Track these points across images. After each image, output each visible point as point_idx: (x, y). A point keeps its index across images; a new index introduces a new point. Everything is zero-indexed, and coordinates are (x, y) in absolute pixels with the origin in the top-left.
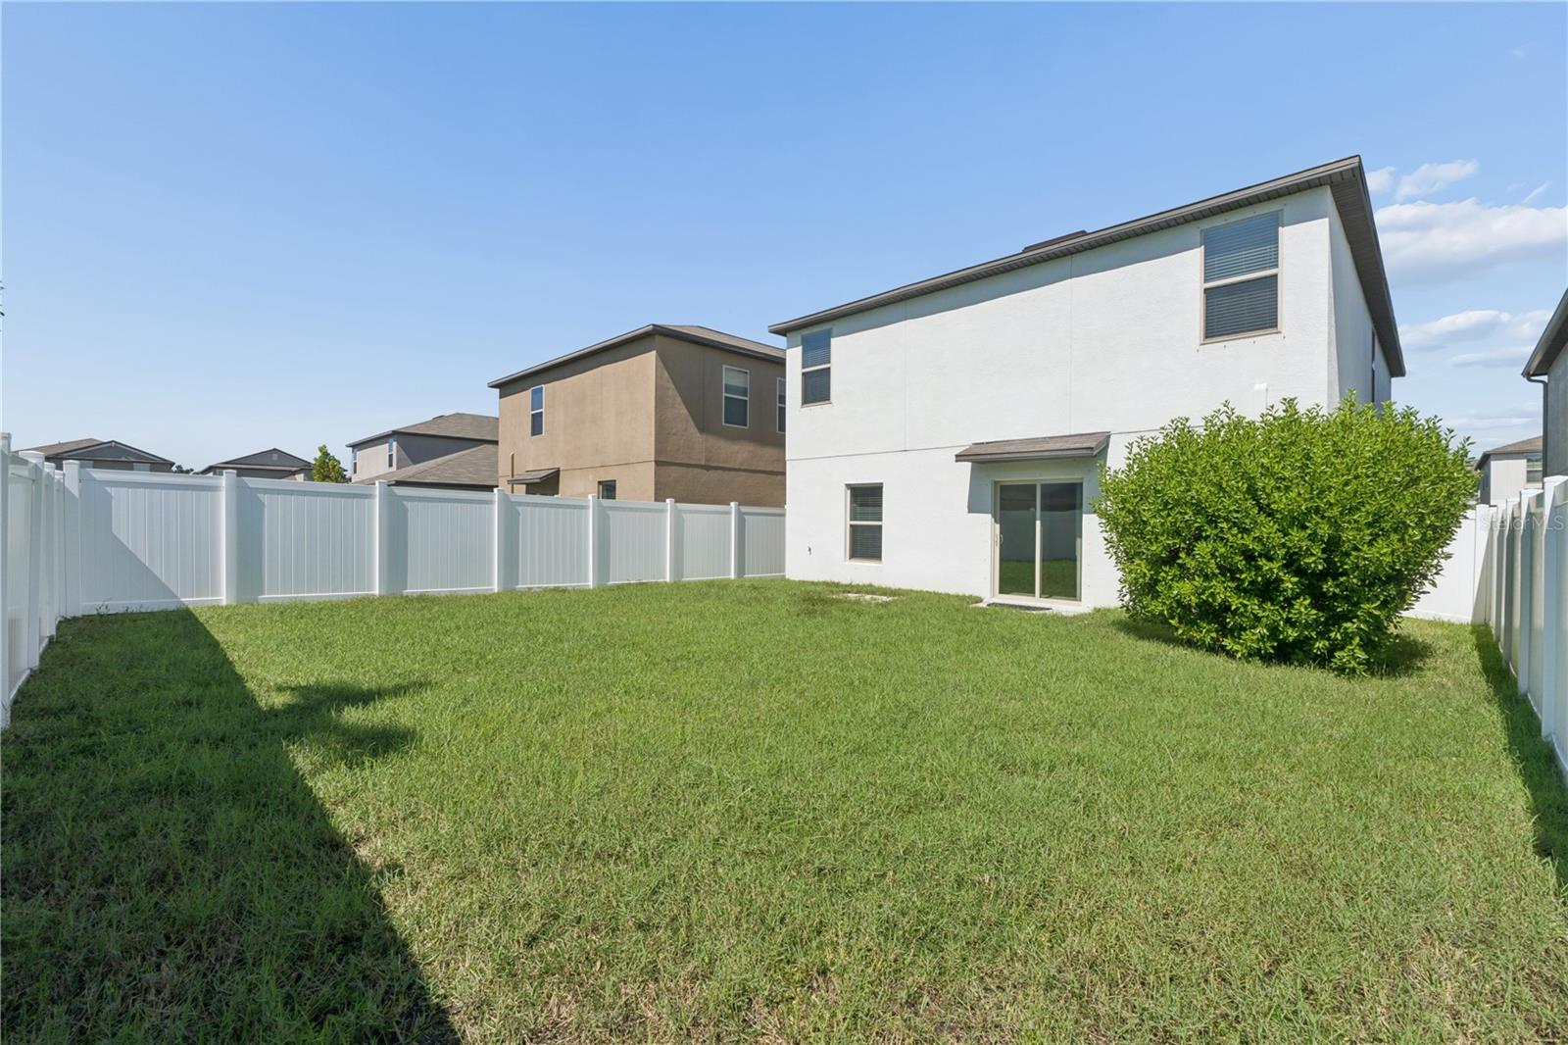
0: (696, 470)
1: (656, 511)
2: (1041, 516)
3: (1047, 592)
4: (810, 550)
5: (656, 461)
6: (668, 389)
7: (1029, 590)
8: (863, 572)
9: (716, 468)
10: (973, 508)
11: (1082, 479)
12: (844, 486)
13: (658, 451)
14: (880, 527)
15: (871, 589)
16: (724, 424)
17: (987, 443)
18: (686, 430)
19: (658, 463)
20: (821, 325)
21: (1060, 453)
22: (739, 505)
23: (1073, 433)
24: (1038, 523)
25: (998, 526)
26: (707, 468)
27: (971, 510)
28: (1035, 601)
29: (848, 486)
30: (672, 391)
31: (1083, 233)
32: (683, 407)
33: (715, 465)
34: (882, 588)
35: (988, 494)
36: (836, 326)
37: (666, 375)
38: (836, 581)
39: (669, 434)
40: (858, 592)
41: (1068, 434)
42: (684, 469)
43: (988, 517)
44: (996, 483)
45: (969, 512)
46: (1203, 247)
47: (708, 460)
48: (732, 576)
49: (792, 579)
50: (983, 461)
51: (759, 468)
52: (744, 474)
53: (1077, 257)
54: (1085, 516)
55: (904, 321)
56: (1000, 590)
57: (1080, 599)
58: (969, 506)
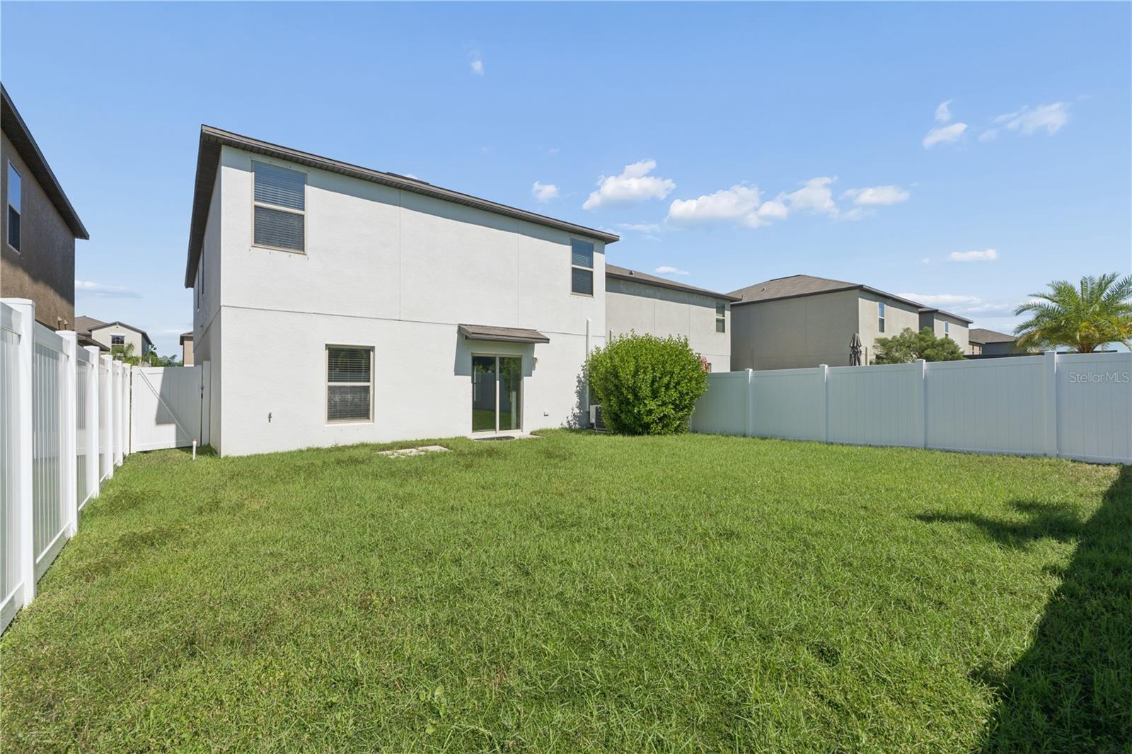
2: (500, 376)
3: (501, 427)
4: (270, 417)
7: (494, 428)
8: (350, 433)
10: (457, 372)
11: (522, 356)
12: (324, 346)
14: (369, 387)
23: (520, 328)
24: (498, 382)
25: (472, 384)
27: (456, 375)
28: (497, 433)
29: (329, 347)
31: (428, 184)
34: (380, 445)
35: (468, 363)
36: (312, 174)
38: (316, 446)
41: (517, 327)
43: (468, 379)
44: (472, 353)
46: (571, 246)
50: (466, 336)
53: (521, 222)
54: (525, 378)
55: (398, 207)
56: (473, 429)
57: (518, 426)
58: (455, 370)
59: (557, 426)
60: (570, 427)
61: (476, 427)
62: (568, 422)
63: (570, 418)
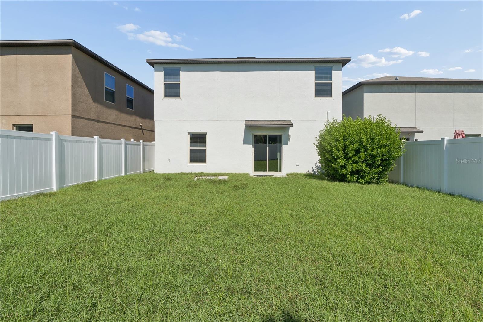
0: (92, 122)
1: (90, 142)
2: (269, 145)
3: (270, 170)
4: (169, 160)
5: (72, 115)
6: (79, 77)
7: (265, 170)
8: (197, 168)
9: (102, 122)
10: (245, 143)
11: (282, 134)
12: (188, 133)
13: (73, 110)
14: (205, 149)
15: (202, 174)
16: (105, 100)
17: (251, 120)
18: (87, 101)
19: (73, 116)
20: (175, 65)
21: (278, 125)
22: (125, 140)
23: (280, 119)
24: (268, 148)
25: (253, 149)
26: (98, 121)
28: (268, 173)
29: (189, 133)
30: (81, 79)
32: (86, 88)
33: (101, 120)
35: (251, 139)
36: (183, 67)
37: (77, 69)
39: (79, 101)
40: (205, 176)
41: (278, 120)
42: (86, 121)
43: (251, 146)
44: (253, 134)
45: (244, 144)
46: (315, 71)
47: (98, 117)
48: (123, 174)
49: (158, 173)
50: (250, 126)
51: (119, 124)
52: (113, 125)
53: (280, 65)
54: (283, 145)
55: (216, 72)
56: (254, 170)
57: (281, 171)
58: (244, 142)
59: (305, 172)
60: (315, 173)
61: (256, 169)
62: (313, 170)
63: (314, 168)
